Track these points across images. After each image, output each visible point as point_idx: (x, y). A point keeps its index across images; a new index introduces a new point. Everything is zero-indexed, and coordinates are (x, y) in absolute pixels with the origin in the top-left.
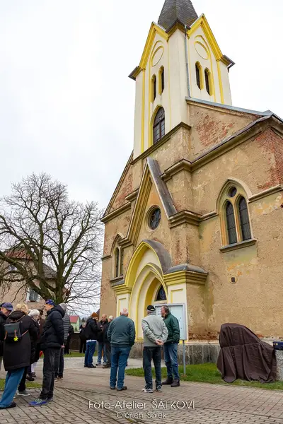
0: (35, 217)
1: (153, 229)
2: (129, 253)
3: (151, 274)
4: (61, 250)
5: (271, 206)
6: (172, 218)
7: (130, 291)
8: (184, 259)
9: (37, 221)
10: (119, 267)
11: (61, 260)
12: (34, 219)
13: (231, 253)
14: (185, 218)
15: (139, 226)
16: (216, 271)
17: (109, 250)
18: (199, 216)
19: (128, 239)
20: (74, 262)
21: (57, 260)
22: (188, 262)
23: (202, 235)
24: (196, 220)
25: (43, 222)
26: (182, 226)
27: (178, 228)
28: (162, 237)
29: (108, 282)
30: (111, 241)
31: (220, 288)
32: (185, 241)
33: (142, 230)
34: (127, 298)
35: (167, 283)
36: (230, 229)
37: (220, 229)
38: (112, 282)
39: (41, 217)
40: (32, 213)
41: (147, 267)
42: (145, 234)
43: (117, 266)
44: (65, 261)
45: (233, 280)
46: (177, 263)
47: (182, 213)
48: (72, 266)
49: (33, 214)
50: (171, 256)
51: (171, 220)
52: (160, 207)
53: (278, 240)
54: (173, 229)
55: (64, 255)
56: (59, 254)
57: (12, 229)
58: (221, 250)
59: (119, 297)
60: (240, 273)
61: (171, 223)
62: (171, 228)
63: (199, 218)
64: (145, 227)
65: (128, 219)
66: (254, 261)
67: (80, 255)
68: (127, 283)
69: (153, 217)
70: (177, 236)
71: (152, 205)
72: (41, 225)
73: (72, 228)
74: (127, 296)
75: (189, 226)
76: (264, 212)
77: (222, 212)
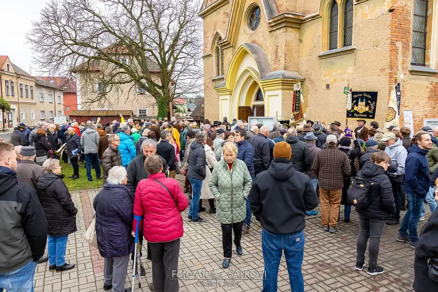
0: (130, 13)
1: (253, 29)
2: (228, 54)
3: (250, 77)
4: (162, 49)
5: (378, 10)
6: (271, 21)
7: (231, 93)
8: (282, 66)
9: (133, 17)
10: (220, 66)
11: (163, 59)
12: (129, 15)
13: (329, 60)
14: (285, 22)
15: (238, 27)
16: (312, 77)
17: (209, 48)
18: (301, 18)
19: (227, 41)
20: (176, 59)
21: (159, 59)
22: (285, 68)
23: (303, 39)
24: (297, 23)
25: (139, 18)
26: (282, 30)
27: (278, 32)
28: (261, 40)
29: (210, 81)
30: (211, 39)
31: (315, 94)
32: (284, 47)
33: (241, 31)
34: (228, 99)
35: (265, 89)
36: (332, 33)
37: (321, 33)
38: (214, 80)
39: (136, 13)
40: (126, 8)
41: (246, 71)
42: (245, 36)
43: (218, 65)
44: (167, 59)
45: (328, 86)
46: (275, 69)
47: (282, 16)
48: (174, 63)
49: (127, 10)
50: (269, 62)
51: (270, 23)
52: (260, 6)
53: (377, 49)
54: (272, 33)
55: (165, 54)
56: (160, 53)
57: (110, 28)
58: (319, 57)
59: (221, 98)
60: (335, 80)
61: (271, 27)
62: (270, 32)
63: (301, 20)
64: (244, 27)
65: (227, 15)
66: (350, 70)
67: (180, 52)
68: (227, 86)
69: (252, 16)
70: (276, 41)
71: (252, 2)
72: (137, 21)
73: (169, 24)
74: (228, 97)
75: (289, 29)
76: (369, 17)
77: (326, 14)
